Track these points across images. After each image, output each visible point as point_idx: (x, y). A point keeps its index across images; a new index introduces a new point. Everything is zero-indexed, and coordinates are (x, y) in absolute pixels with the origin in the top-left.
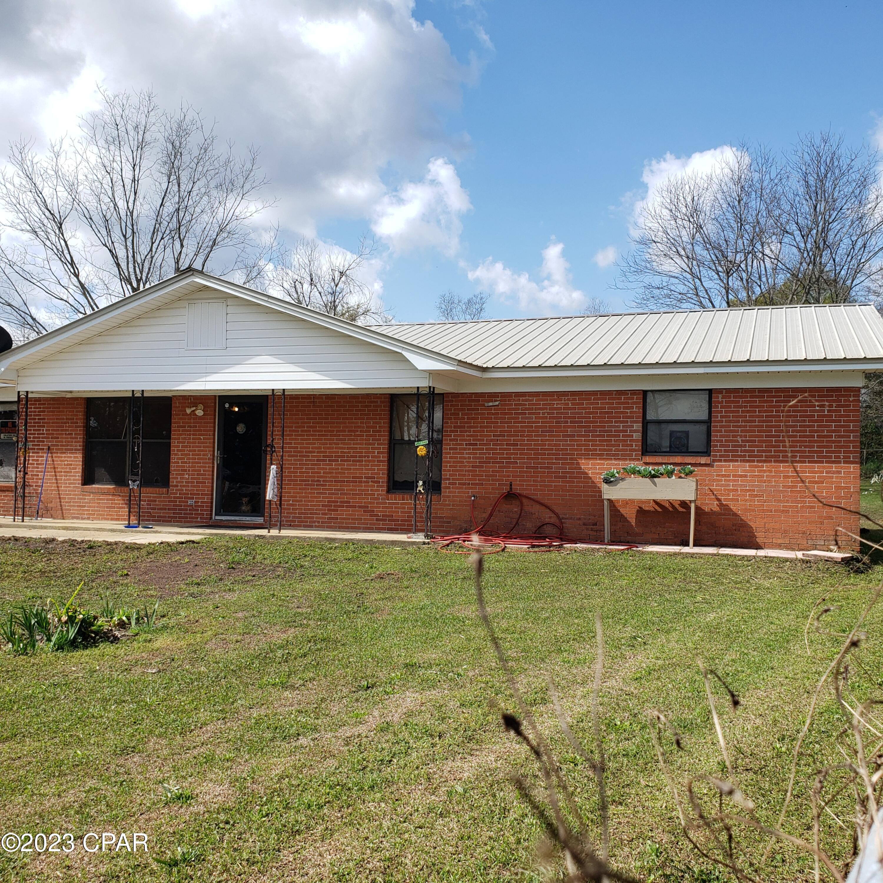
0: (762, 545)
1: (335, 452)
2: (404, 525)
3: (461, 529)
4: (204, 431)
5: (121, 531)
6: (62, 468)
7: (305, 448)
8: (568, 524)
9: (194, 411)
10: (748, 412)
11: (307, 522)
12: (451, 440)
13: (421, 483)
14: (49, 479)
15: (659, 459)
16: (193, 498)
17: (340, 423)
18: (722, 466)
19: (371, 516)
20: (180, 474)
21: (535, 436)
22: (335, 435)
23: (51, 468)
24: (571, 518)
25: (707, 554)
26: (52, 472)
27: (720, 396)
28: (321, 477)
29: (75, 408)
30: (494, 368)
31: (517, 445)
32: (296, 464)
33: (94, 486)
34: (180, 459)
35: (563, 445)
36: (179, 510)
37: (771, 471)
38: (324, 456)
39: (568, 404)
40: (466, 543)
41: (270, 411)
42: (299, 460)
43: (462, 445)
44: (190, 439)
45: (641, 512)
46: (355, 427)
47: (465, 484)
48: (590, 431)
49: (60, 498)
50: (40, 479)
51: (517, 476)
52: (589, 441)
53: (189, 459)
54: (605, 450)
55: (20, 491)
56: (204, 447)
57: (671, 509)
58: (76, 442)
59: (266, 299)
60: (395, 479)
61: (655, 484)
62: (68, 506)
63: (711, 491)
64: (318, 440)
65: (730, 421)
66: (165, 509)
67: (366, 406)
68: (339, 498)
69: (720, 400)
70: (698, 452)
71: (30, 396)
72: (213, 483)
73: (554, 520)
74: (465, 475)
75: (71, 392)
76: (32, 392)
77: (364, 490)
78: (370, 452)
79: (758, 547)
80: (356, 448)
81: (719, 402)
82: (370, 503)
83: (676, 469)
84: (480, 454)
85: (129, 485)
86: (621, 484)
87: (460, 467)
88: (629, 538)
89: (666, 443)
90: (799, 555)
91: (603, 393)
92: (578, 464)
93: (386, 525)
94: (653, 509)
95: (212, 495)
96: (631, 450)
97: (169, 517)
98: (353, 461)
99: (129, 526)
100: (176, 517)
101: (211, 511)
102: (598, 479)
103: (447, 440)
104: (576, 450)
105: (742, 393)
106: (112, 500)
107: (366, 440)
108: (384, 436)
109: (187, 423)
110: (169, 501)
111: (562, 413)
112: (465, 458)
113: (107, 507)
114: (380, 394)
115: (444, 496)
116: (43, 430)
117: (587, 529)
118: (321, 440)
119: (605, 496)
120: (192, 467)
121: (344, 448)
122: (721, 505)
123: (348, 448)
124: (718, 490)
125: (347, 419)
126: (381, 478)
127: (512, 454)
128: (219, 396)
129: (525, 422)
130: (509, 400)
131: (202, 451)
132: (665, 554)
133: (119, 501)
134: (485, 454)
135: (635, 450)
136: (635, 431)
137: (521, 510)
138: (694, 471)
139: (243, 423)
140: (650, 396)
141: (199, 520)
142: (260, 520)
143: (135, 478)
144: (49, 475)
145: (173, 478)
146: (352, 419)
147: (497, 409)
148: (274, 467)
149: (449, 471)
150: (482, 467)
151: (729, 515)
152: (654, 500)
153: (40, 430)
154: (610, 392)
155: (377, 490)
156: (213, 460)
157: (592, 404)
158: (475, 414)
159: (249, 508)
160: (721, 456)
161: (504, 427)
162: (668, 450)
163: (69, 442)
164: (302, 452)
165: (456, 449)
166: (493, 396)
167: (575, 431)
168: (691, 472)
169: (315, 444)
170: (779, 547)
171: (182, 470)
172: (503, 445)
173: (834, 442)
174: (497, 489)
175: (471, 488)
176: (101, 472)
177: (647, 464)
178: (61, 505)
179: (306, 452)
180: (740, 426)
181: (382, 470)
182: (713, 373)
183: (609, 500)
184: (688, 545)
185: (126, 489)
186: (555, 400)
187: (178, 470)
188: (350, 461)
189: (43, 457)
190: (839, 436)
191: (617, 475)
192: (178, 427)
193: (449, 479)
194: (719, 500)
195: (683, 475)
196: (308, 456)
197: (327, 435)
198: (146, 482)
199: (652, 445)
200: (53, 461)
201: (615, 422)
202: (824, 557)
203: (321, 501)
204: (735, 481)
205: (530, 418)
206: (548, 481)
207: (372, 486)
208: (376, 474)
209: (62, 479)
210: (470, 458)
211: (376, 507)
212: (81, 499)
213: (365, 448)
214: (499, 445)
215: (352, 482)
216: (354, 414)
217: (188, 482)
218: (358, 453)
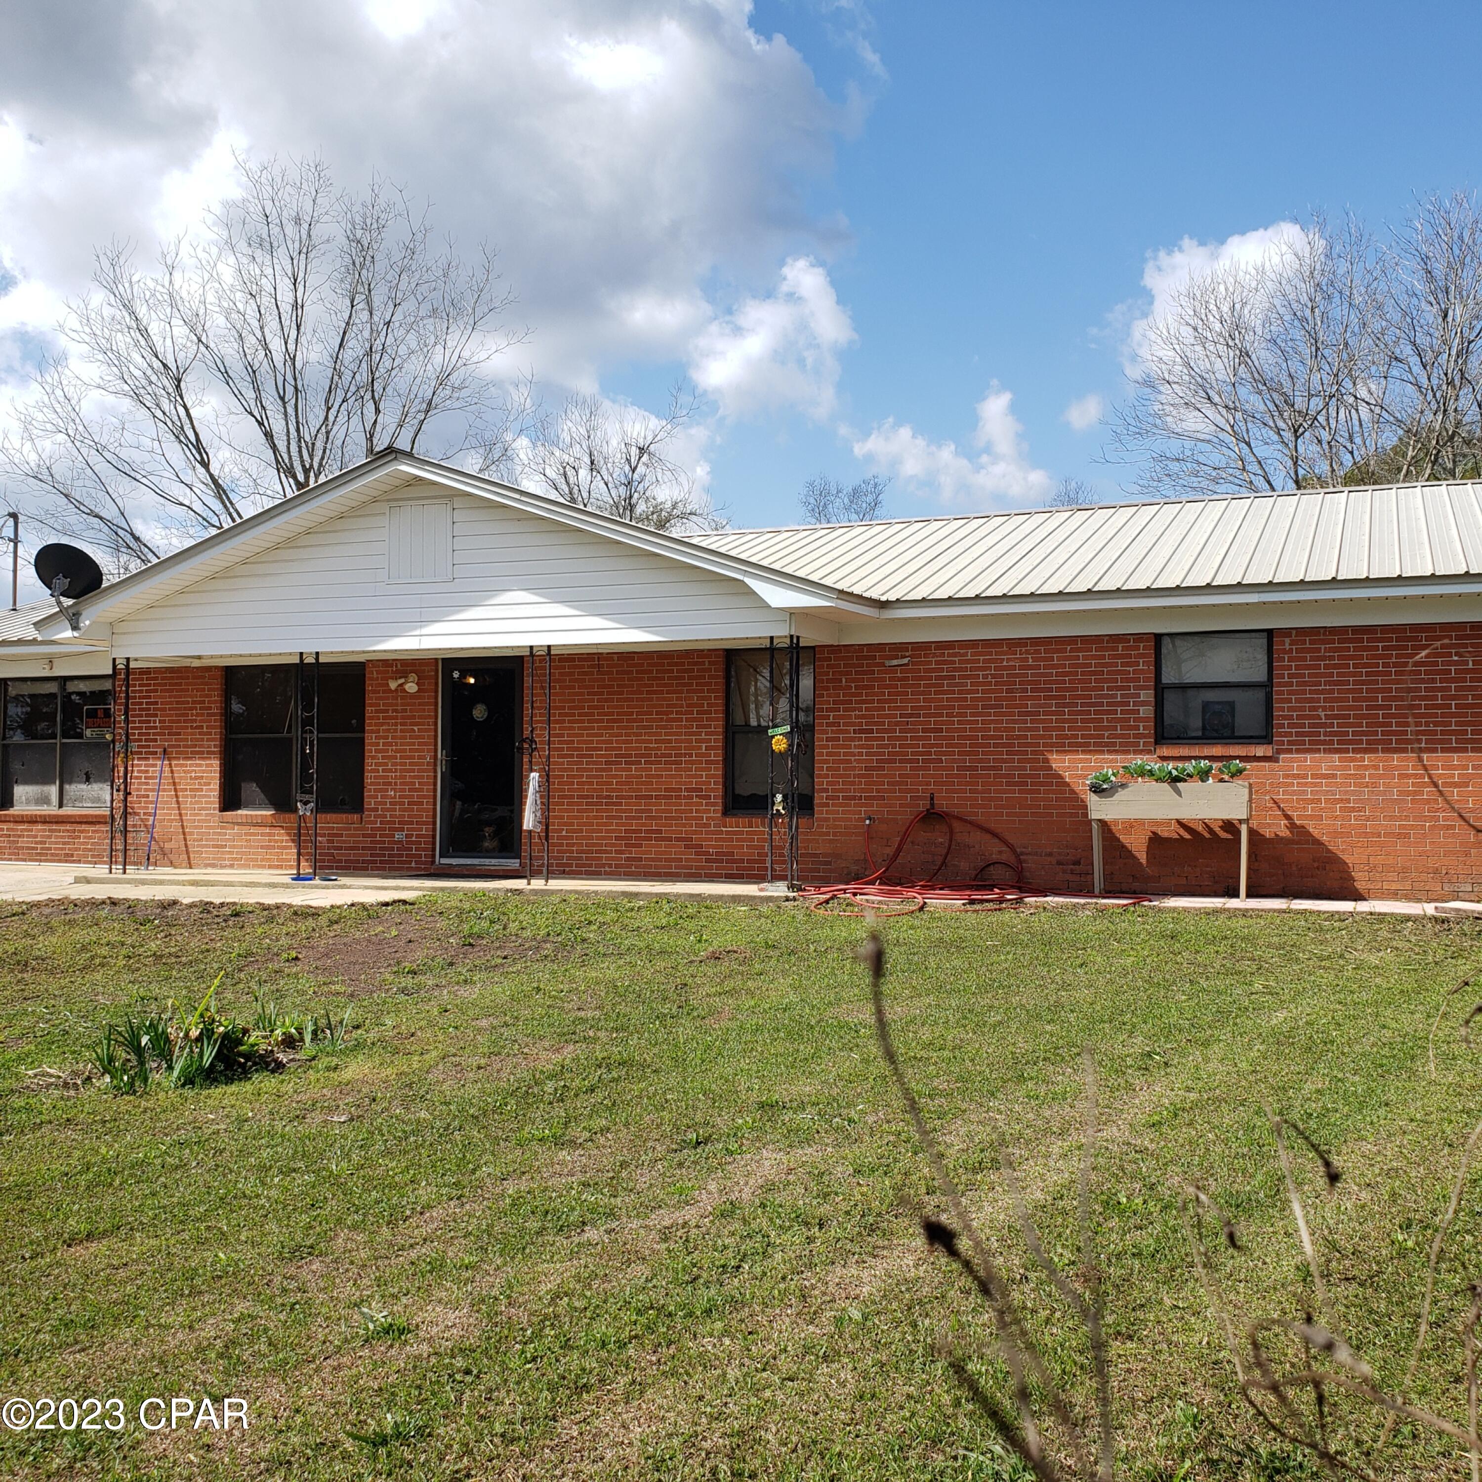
0: (1364, 893)
1: (637, 748)
2: (753, 869)
3: (848, 874)
4: (420, 717)
5: (286, 886)
6: (188, 784)
7: (585, 742)
8: (1030, 863)
9: (401, 685)
10: (1335, 666)
11: (590, 866)
12: (828, 725)
13: (779, 797)
14: (166, 802)
15: (1183, 750)
16: (402, 830)
17: (642, 700)
18: (1292, 760)
19: (697, 854)
20: (380, 790)
21: (972, 715)
22: (635, 721)
23: (168, 784)
24: (1036, 854)
25: (1269, 910)
26: (170, 790)
27: (1287, 640)
28: (613, 790)
29: (207, 683)
30: (898, 603)
31: (941, 730)
32: (572, 770)
33: (240, 812)
34: (380, 764)
35: (1020, 729)
36: (381, 849)
37: (1376, 768)
38: (617, 756)
39: (1026, 660)
40: (858, 897)
41: (528, 681)
42: (577, 763)
43: (848, 732)
44: (396, 731)
45: (1156, 841)
46: (668, 706)
47: (854, 798)
48: (1065, 705)
49: (184, 833)
50: (151, 802)
51: (943, 783)
52: (1064, 721)
53: (395, 764)
54: (1091, 736)
55: (119, 822)
56: (420, 744)
57: (1207, 835)
58: (209, 740)
59: (517, 496)
60: (737, 792)
61: (1179, 793)
62: (198, 846)
63: (1275, 802)
64: (606, 728)
65: (1305, 683)
66: (358, 848)
67: (685, 671)
68: (643, 825)
69: (1287, 647)
70: (1251, 737)
71: (133, 665)
72: (435, 804)
73: (1006, 856)
74: (853, 783)
75: (199, 657)
76: (136, 660)
77: (685, 811)
78: (693, 748)
79: (1358, 897)
80: (670, 741)
81: (1284, 651)
82: (695, 833)
83: (1214, 766)
84: (879, 746)
85: (296, 810)
86: (1121, 795)
87: (845, 769)
88: (1136, 885)
89: (1196, 723)
90: (1430, 909)
91: (1085, 639)
92: (1047, 761)
93: (724, 868)
94: (1176, 836)
95: (434, 823)
96: (1136, 736)
97: (364, 862)
98: (666, 763)
99: (298, 878)
100: (375, 862)
101: (434, 850)
102: (1082, 786)
103: (821, 724)
104: (1042, 737)
105: (1324, 634)
106: (269, 834)
107: (686, 727)
108: (717, 719)
109: (391, 705)
110: (364, 836)
111: (1017, 676)
112: (853, 755)
113: (262, 847)
114: (709, 650)
115: (819, 819)
116: (155, 722)
117: (1064, 872)
118: (612, 728)
119: (1094, 815)
120: (401, 777)
121: (651, 742)
122: (1292, 826)
123: (657, 742)
124: (1287, 801)
125: (655, 692)
126: (713, 790)
127: (933, 746)
128: (443, 659)
129: (953, 692)
130: (926, 656)
131: (417, 750)
132: (1199, 911)
133: (281, 836)
134: (886, 746)
135: (1143, 736)
136: (1144, 703)
137: (951, 840)
138: (1245, 769)
139: (483, 702)
140: (1166, 643)
141: (413, 865)
142: (513, 864)
143: (307, 797)
144: (167, 795)
145: (370, 797)
146: (662, 692)
147: (908, 671)
148: (534, 775)
149: (827, 776)
150: (883, 769)
151: (1307, 842)
152: (1178, 822)
153: (149, 722)
154: (1098, 639)
155: (706, 811)
156: (435, 765)
157: (1067, 658)
158: (869, 680)
159: (495, 843)
160: (1290, 743)
161: (918, 701)
162: (1200, 734)
163: (197, 740)
164: (581, 749)
165: (838, 739)
166: (899, 649)
167: (1041, 706)
168: (1240, 771)
169: (601, 735)
170: (1394, 895)
171: (384, 784)
172: (918, 731)
174: (908, 806)
175: (866, 805)
176: (250, 789)
177: (1164, 758)
178: (186, 845)
179: (588, 749)
180: (1322, 692)
181: (713, 776)
182: (1274, 603)
183: (1099, 820)
184: (1235, 894)
185: (292, 816)
186: (1005, 654)
187: (379, 784)
188: (660, 763)
189: (154, 765)
191: (1113, 778)
192: (377, 711)
193: (826, 790)
194: (1288, 817)
195: (1226, 777)
196: (591, 756)
197: (622, 721)
198: (325, 805)
199: (1172, 726)
200: (172, 772)
201: (1109, 688)
202: (1473, 911)
203: (613, 831)
204: (1315, 785)
205: (962, 685)
206: (996, 791)
207: (698, 804)
208: (704, 783)
209: (187, 801)
210: (860, 754)
211: (706, 840)
212: (219, 834)
213: (687, 741)
214: (910, 731)
215: (665, 797)
216: (665, 685)
217: (395, 803)
218: (673, 748)
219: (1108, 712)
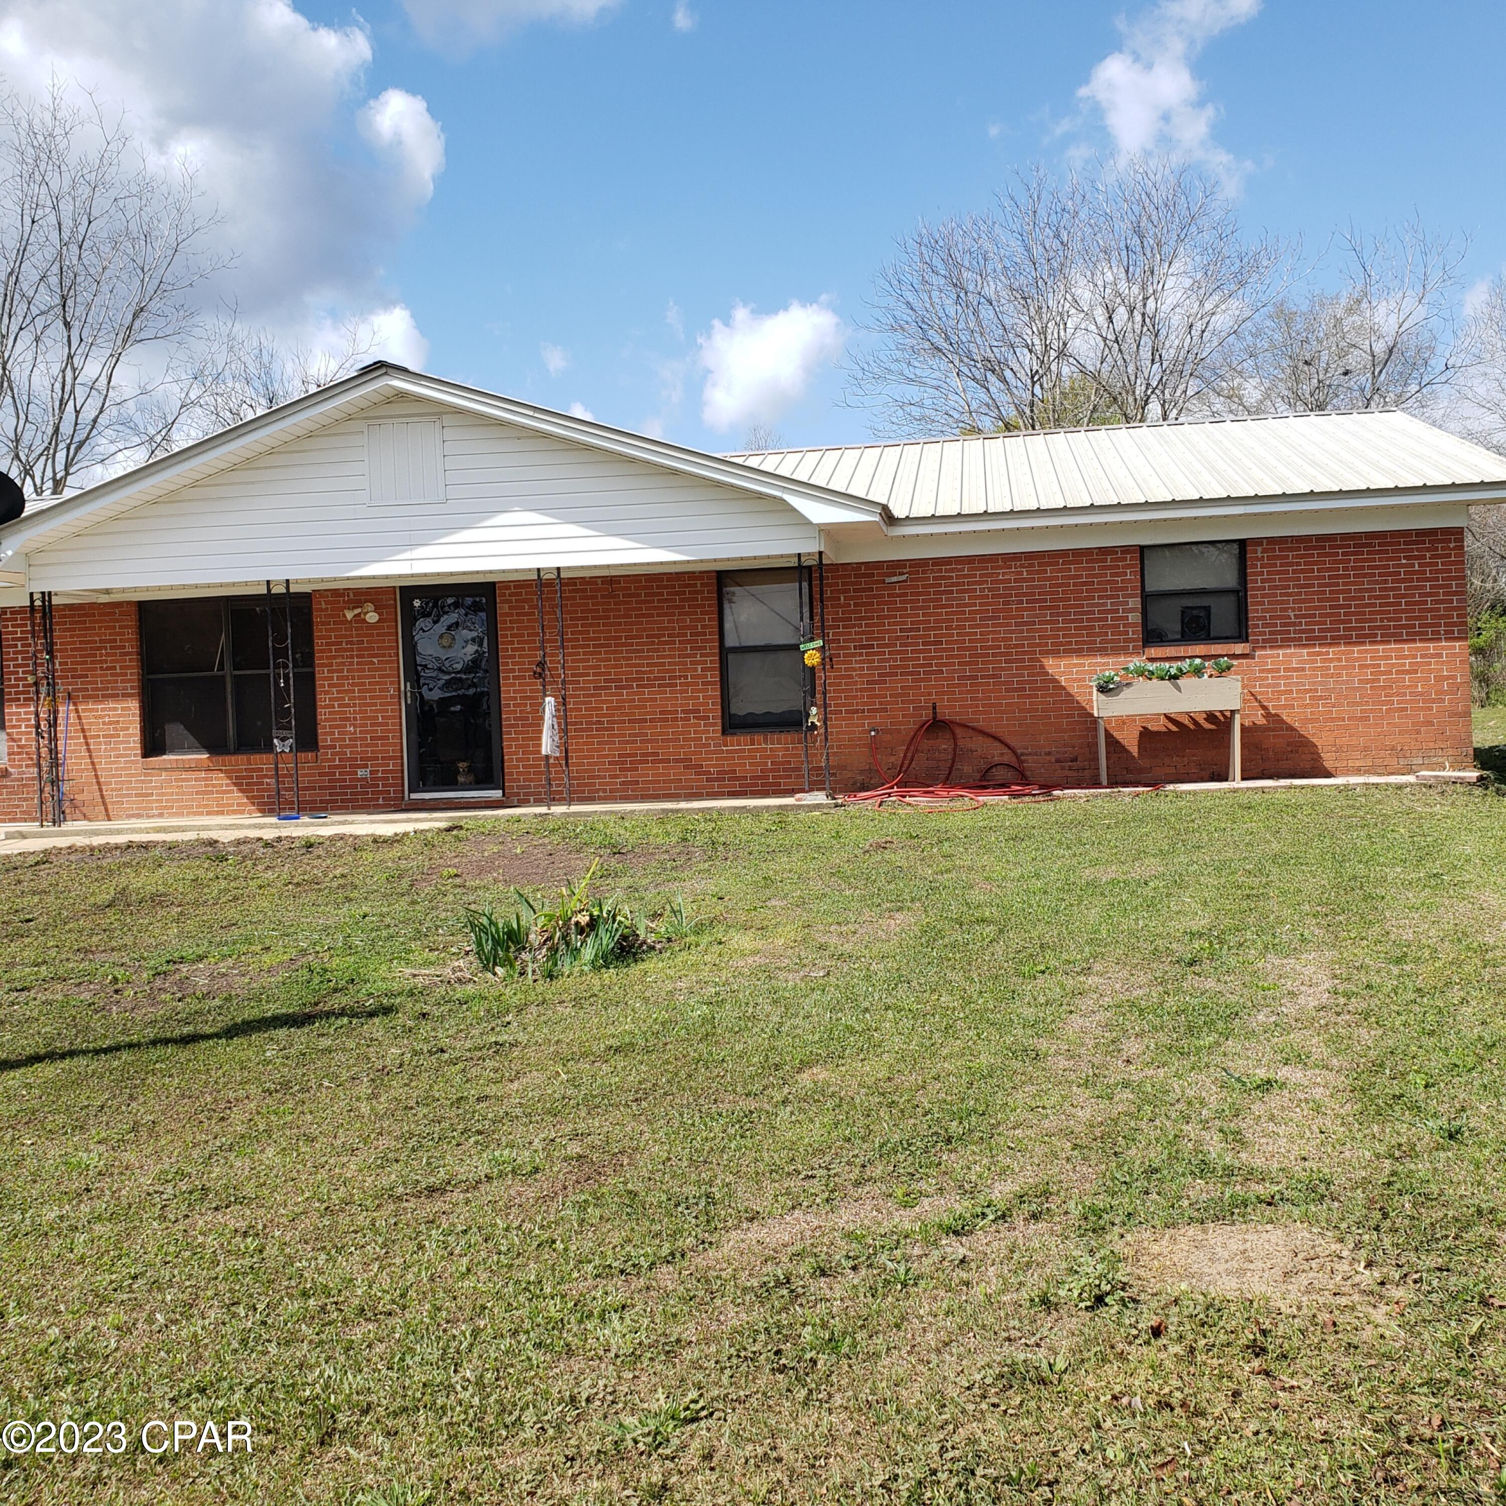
0: (1332, 771)
1: (627, 673)
2: (757, 785)
3: (854, 784)
4: (378, 648)
6: (100, 730)
7: (570, 668)
8: (1030, 763)
9: (359, 615)
10: (1302, 571)
11: (583, 792)
12: (828, 642)
13: (814, 710)
14: (74, 751)
15: (1170, 651)
16: (366, 766)
17: (631, 623)
18: (1267, 656)
19: (697, 774)
20: (338, 727)
21: (971, 627)
22: (624, 645)
23: (76, 731)
24: (1036, 754)
26: (80, 738)
27: (1259, 549)
28: (604, 715)
29: (117, 621)
30: (907, 520)
31: (941, 643)
33: (165, 757)
34: (336, 699)
35: (1017, 639)
36: (341, 787)
37: (1340, 660)
38: (606, 681)
39: (1021, 573)
43: (849, 648)
44: (352, 664)
45: (1145, 734)
46: (659, 629)
47: (857, 711)
48: (1058, 614)
49: (98, 783)
51: (943, 693)
52: (1059, 629)
53: (354, 698)
54: (1085, 642)
56: (380, 676)
57: (1192, 727)
58: (122, 681)
60: (733, 712)
61: (1179, 689)
62: (117, 796)
63: (1253, 695)
64: (592, 653)
65: (1276, 587)
66: (314, 788)
67: (677, 593)
68: (639, 748)
69: (1260, 555)
70: (1227, 638)
72: (401, 738)
73: (1008, 758)
74: (856, 697)
75: (107, 592)
77: (682, 733)
78: (687, 670)
79: (1328, 775)
80: (663, 664)
81: (1258, 559)
82: (695, 753)
83: (1207, 664)
84: (880, 661)
86: (1126, 693)
87: (846, 684)
88: (1129, 776)
89: (1174, 627)
91: (1077, 552)
92: (1042, 667)
93: (726, 786)
94: (1164, 729)
95: (401, 758)
96: (1125, 641)
97: (321, 801)
98: (660, 686)
99: (282, 818)
100: (336, 801)
101: (402, 785)
104: (1039, 645)
105: (1292, 542)
106: (206, 779)
107: (679, 649)
108: (712, 641)
109: (345, 636)
110: (320, 775)
111: (1012, 588)
112: (854, 669)
113: (197, 793)
114: (701, 572)
117: (1063, 768)
118: (600, 653)
119: (1102, 713)
120: (360, 712)
121: (643, 665)
122: (1268, 715)
123: (648, 665)
124: (1264, 693)
125: (644, 615)
126: (710, 711)
127: (933, 658)
128: (401, 587)
129: (952, 606)
130: (924, 572)
131: (378, 683)
133: (221, 780)
134: (888, 660)
135: (1134, 640)
136: (1132, 610)
137: (955, 746)
138: (1232, 666)
140: (1150, 554)
141: (381, 802)
142: (497, 794)
143: (284, 733)
144: (73, 744)
145: (326, 734)
146: (652, 615)
147: (905, 588)
149: (829, 692)
150: (885, 682)
151: (1282, 729)
152: (1166, 716)
154: (1088, 552)
155: (705, 732)
156: (399, 697)
157: (1060, 571)
158: (867, 597)
159: (471, 778)
160: (1264, 641)
161: (918, 615)
163: (109, 682)
165: (838, 655)
166: (896, 566)
167: (1036, 616)
168: (1229, 668)
169: (588, 660)
170: (1358, 771)
171: (341, 719)
172: (917, 644)
173: (1430, 610)
174: (913, 716)
175: (869, 718)
176: (176, 732)
177: (1152, 660)
178: (102, 797)
179: (573, 675)
180: (1290, 595)
181: (710, 697)
183: (1105, 718)
186: (1001, 568)
187: (335, 720)
188: (653, 686)
190: (1437, 602)
191: (1116, 679)
192: (327, 644)
194: (1264, 708)
195: (1216, 674)
196: (578, 682)
197: (611, 645)
199: (1155, 629)
200: (79, 718)
201: (1100, 597)
203: (606, 756)
204: (1287, 678)
205: (960, 599)
206: (996, 698)
207: (695, 725)
208: (702, 704)
209: (101, 748)
210: (862, 669)
211: (706, 759)
212: (143, 782)
213: (680, 663)
214: (910, 644)
215: (661, 720)
216: (655, 608)
217: (355, 739)
218: (668, 671)
219: (1100, 619)
